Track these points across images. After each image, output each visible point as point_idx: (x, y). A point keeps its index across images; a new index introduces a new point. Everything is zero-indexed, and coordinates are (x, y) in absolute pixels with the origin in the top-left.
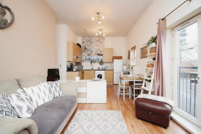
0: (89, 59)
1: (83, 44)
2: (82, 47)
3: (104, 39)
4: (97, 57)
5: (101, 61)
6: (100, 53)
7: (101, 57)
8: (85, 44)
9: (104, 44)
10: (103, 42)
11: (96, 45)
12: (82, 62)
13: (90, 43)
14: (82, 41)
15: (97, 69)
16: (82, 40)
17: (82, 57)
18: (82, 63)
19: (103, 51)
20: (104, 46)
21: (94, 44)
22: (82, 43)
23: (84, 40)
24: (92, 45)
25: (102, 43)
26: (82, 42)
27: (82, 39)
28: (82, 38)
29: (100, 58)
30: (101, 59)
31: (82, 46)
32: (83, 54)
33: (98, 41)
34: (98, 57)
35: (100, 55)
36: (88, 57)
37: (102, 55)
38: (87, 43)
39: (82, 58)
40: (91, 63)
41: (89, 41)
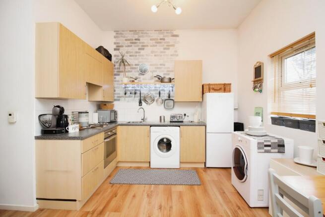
0: (135, 93)
1: (118, 50)
2: (113, 58)
3: (177, 36)
4: (157, 86)
5: (169, 97)
6: (164, 74)
7: (167, 88)
8: (123, 50)
9: (176, 51)
10: (173, 46)
11: (152, 52)
12: (115, 100)
13: (136, 49)
14: (115, 43)
15: (157, 122)
16: (114, 40)
17: (114, 87)
18: (115, 103)
19: (172, 71)
20: (177, 55)
21: (148, 50)
22: (115, 49)
23: (121, 41)
24: (142, 52)
25: (171, 48)
26: (115, 46)
27: (115, 37)
28: (114, 34)
29: (165, 89)
30: (167, 92)
31: (115, 56)
32: (118, 78)
33: (159, 42)
34: (159, 86)
35: (166, 80)
36: (130, 87)
37: (170, 80)
38: (130, 49)
39: (116, 89)
40: (140, 103)
41: (134, 42)
